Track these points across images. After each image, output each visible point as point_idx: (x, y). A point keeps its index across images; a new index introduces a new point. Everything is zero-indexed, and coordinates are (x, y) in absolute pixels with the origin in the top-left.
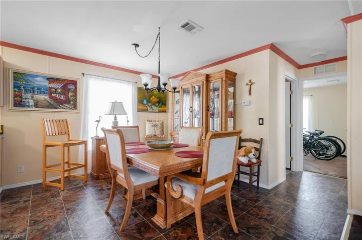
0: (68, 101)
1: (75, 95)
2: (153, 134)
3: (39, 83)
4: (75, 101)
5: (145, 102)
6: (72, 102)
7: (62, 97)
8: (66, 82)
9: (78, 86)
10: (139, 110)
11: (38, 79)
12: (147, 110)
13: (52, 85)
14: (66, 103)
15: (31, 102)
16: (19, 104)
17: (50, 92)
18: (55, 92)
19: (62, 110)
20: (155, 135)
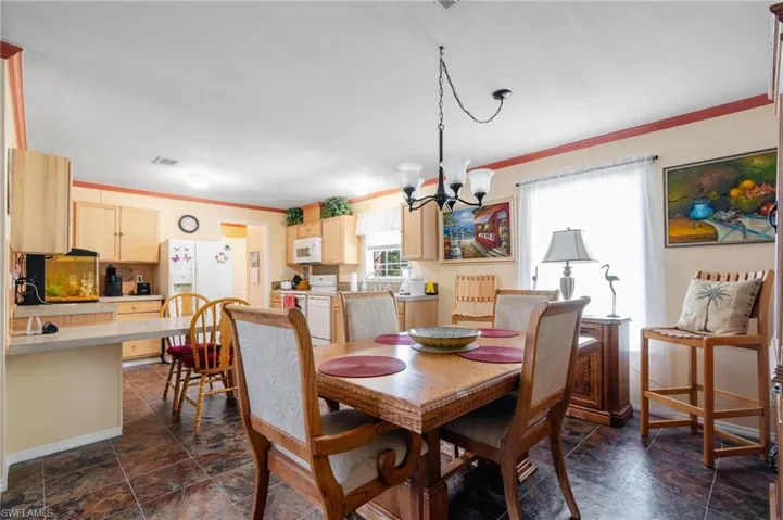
0: (497, 243)
1: (508, 231)
2: (700, 324)
3: (466, 221)
4: (508, 241)
5: (700, 210)
6: (504, 244)
7: (491, 237)
8: (495, 209)
9: (511, 210)
10: (672, 241)
11: (464, 215)
12: (715, 237)
13: (479, 220)
14: (495, 247)
15: (459, 252)
16: (449, 255)
17: (476, 231)
18: (482, 232)
19: (491, 259)
20: (706, 330)
